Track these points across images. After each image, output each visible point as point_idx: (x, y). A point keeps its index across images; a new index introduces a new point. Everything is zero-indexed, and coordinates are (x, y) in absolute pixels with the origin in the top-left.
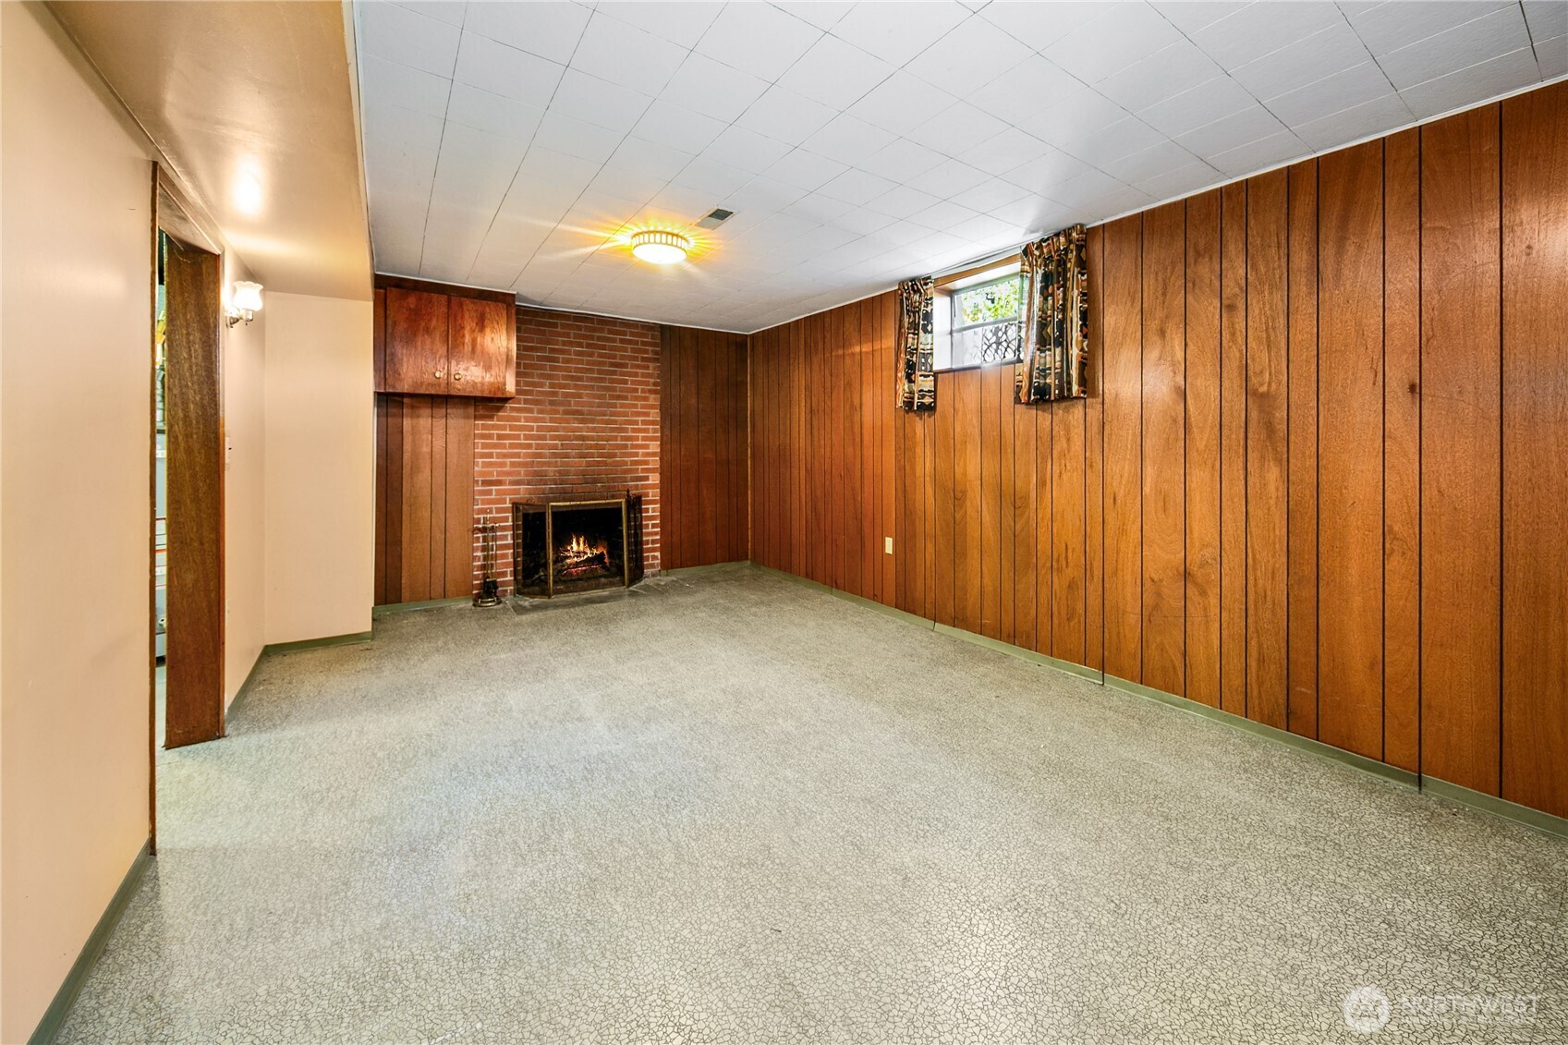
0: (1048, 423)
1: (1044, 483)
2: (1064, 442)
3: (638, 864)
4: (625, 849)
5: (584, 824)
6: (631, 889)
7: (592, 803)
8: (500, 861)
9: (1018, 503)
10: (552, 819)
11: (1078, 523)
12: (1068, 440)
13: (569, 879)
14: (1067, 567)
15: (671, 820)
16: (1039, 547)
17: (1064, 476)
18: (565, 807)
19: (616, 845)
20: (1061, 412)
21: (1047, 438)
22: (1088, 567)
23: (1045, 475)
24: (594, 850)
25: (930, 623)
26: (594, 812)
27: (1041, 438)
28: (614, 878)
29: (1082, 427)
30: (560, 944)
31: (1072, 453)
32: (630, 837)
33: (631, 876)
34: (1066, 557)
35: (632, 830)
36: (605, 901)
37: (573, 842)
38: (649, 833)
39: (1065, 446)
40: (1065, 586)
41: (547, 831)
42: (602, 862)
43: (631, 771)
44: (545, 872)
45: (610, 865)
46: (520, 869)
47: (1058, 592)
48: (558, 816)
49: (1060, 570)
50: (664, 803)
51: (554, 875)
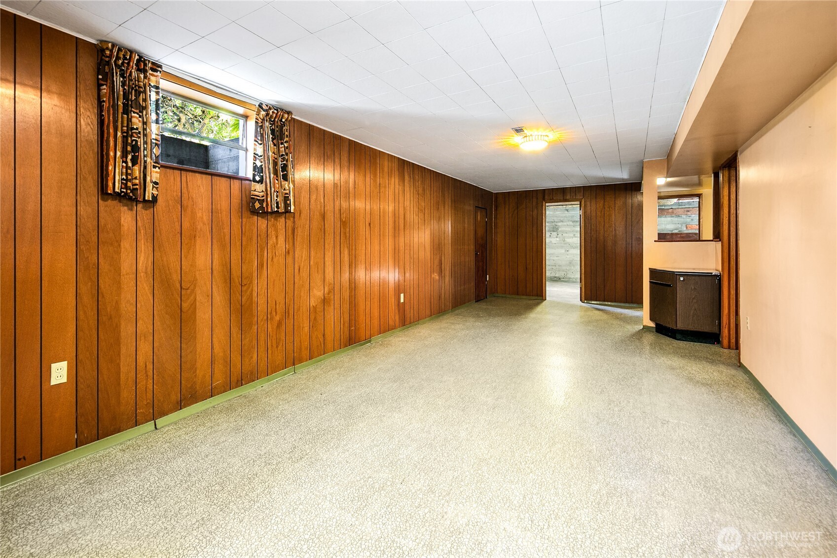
0: (265, 226)
1: (262, 266)
2: (274, 238)
3: (573, 453)
4: (573, 461)
5: (582, 487)
6: (584, 448)
7: (568, 496)
8: (642, 501)
9: (244, 282)
10: (599, 504)
11: (282, 286)
12: (277, 237)
13: (608, 468)
14: (276, 315)
15: (540, 457)
16: (259, 308)
17: (275, 260)
18: (585, 506)
19: (575, 466)
20: (273, 219)
21: (264, 236)
22: (287, 311)
23: (263, 260)
24: (587, 471)
25: (150, 426)
26: (571, 490)
27: (260, 235)
28: (588, 455)
29: (284, 230)
30: (624, 452)
31: (279, 245)
32: (566, 464)
33: (580, 451)
34: (276, 309)
35: (562, 466)
36: (598, 452)
37: (595, 482)
38: (555, 460)
39: (275, 241)
40: (275, 327)
41: (606, 499)
42: (587, 464)
43: (524, 497)
44: (618, 479)
45: (585, 460)
46: (631, 489)
47: (271, 333)
48: (594, 504)
49: (272, 319)
50: (532, 466)
51: (614, 474)
